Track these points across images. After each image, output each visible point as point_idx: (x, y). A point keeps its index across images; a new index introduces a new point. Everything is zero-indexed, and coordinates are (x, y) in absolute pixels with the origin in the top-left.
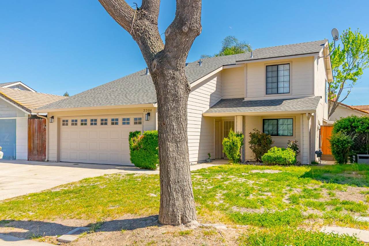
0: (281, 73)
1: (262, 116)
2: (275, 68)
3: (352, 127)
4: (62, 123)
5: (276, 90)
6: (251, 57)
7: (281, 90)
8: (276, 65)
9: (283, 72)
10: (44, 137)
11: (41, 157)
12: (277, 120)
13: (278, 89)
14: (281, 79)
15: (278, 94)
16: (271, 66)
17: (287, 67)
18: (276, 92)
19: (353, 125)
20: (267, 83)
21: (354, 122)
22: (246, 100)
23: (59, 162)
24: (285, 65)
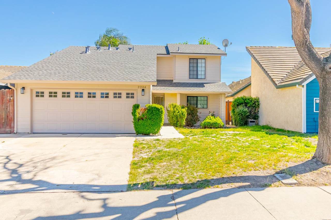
0: (199, 65)
1: (186, 94)
2: (195, 61)
3: (245, 103)
4: (34, 94)
5: (196, 76)
6: (178, 51)
7: (199, 77)
8: (196, 59)
9: (201, 64)
10: (9, 109)
11: (4, 129)
12: (197, 97)
13: (197, 76)
14: (199, 69)
15: (197, 79)
16: (193, 59)
17: (203, 61)
18: (196, 78)
19: (246, 101)
20: (190, 71)
21: (246, 100)
22: (174, 81)
23: (33, 133)
24: (202, 59)
